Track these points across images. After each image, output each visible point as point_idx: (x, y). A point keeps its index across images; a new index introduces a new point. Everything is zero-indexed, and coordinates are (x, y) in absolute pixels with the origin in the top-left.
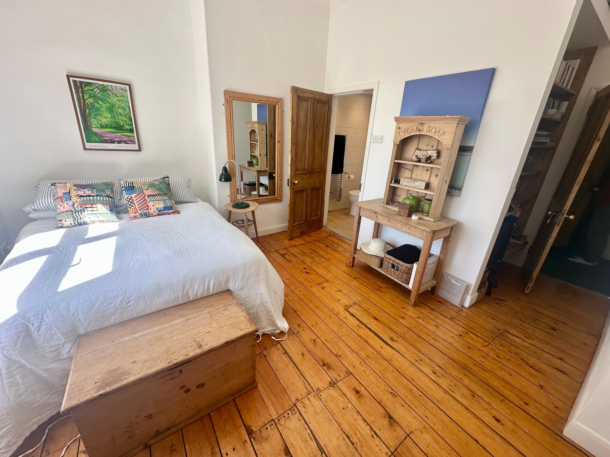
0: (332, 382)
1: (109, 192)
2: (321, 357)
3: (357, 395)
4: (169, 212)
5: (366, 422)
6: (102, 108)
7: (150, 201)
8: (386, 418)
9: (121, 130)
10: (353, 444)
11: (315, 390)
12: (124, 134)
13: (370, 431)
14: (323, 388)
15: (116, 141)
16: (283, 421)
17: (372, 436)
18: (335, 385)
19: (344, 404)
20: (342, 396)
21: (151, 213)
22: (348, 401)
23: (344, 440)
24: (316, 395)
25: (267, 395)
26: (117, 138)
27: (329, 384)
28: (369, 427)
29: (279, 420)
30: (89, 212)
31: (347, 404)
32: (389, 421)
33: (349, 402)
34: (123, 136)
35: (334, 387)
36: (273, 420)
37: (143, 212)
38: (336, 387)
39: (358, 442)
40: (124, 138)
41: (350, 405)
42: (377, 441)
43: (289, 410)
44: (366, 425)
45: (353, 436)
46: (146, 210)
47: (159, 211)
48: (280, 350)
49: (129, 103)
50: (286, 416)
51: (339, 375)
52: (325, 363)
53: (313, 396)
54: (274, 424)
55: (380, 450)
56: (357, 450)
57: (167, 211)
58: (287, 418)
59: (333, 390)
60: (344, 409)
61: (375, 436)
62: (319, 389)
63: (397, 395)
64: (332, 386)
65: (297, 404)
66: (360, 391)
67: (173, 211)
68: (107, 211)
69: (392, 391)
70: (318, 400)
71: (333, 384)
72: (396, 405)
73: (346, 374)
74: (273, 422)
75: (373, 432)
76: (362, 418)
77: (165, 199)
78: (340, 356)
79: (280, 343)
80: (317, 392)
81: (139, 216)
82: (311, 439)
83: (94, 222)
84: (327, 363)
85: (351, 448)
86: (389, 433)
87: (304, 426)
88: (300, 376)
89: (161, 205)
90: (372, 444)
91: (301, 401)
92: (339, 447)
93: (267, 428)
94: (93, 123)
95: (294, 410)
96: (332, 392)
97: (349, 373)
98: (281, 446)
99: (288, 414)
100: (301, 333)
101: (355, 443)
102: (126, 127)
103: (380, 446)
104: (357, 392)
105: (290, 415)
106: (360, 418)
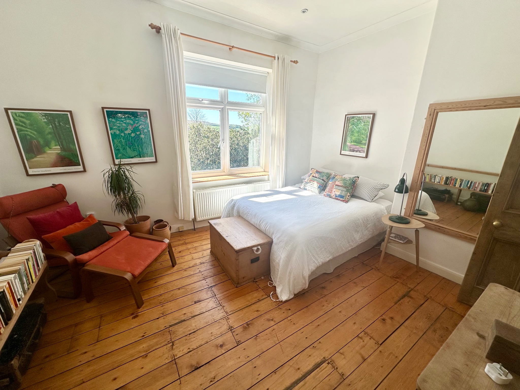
0: (232, 329)
1: (325, 178)
2: (256, 323)
3: (219, 345)
4: (341, 199)
5: (199, 347)
6: (355, 130)
7: (335, 188)
8: (197, 364)
9: (360, 143)
10: (190, 334)
11: (228, 317)
12: (361, 146)
13: (193, 348)
14: (229, 322)
15: (355, 150)
16: (214, 300)
17: (189, 349)
18: (229, 330)
19: (214, 334)
20: (221, 334)
21: (332, 196)
22: (217, 337)
23: (193, 329)
24: (224, 317)
25: (230, 292)
26: (356, 149)
27: (231, 326)
28: (195, 348)
29: (214, 298)
30: (310, 185)
31: (214, 336)
32: (194, 366)
33: (215, 338)
34: (360, 148)
35: (228, 329)
36: (215, 296)
37: (328, 193)
38: (228, 331)
39: (190, 338)
40: (360, 149)
41: (213, 338)
42: (186, 351)
43: (219, 303)
44: (197, 346)
45: (194, 335)
46: (330, 193)
47: (336, 196)
48: (262, 297)
49: (369, 126)
50: (216, 301)
51: (238, 334)
52: (250, 326)
53: (224, 315)
54: (214, 296)
55: (180, 351)
56: (185, 336)
57: (340, 198)
58: (214, 301)
59: (226, 328)
60: (212, 333)
61: (189, 350)
62: (229, 319)
63: (212, 383)
64: (229, 328)
65: (221, 306)
66: (222, 349)
67: (343, 200)
68: (316, 187)
69: (216, 380)
70: (221, 317)
71: (231, 329)
72: (203, 378)
73: (238, 340)
74: (214, 295)
75: (191, 350)
76: (202, 344)
77: (343, 190)
78: (256, 339)
79: (268, 297)
80: (226, 317)
81: (326, 195)
82: (200, 313)
83: (309, 190)
84: (249, 327)
85: (188, 332)
86: (186, 362)
87: (208, 309)
88: (240, 308)
89: (338, 193)
90: (185, 347)
91: (222, 308)
92: (191, 326)
93: (212, 293)
94: (348, 140)
95: (218, 305)
96: (225, 327)
97: (239, 343)
98: (202, 299)
99: (217, 302)
100: (279, 311)
101: (190, 336)
102: (363, 142)
103: (182, 352)
104: (221, 346)
105: (216, 303)
106: (203, 343)
